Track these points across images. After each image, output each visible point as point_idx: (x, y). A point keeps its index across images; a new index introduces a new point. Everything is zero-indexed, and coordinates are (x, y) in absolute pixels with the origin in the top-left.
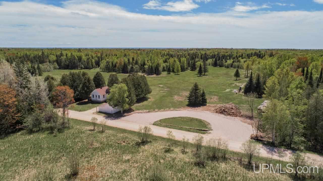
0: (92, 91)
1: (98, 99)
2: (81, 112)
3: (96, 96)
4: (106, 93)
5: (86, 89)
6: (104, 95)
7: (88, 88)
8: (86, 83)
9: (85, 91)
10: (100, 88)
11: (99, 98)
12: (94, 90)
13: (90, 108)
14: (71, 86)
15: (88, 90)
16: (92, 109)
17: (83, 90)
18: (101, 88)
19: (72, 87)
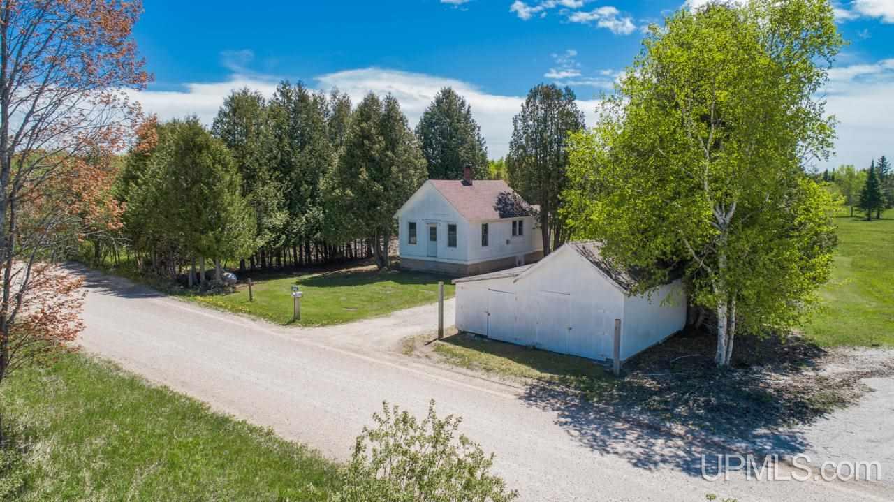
0: (403, 195)
1: (445, 254)
2: (295, 331)
3: (433, 231)
4: (496, 215)
5: (365, 175)
6: (485, 228)
7: (380, 170)
8: (366, 136)
9: (362, 191)
10: (459, 182)
11: (452, 243)
12: (420, 185)
13: (384, 307)
14: (274, 163)
15: (378, 187)
16: (398, 313)
17: (343, 185)
18: (467, 183)
19: (286, 174)
